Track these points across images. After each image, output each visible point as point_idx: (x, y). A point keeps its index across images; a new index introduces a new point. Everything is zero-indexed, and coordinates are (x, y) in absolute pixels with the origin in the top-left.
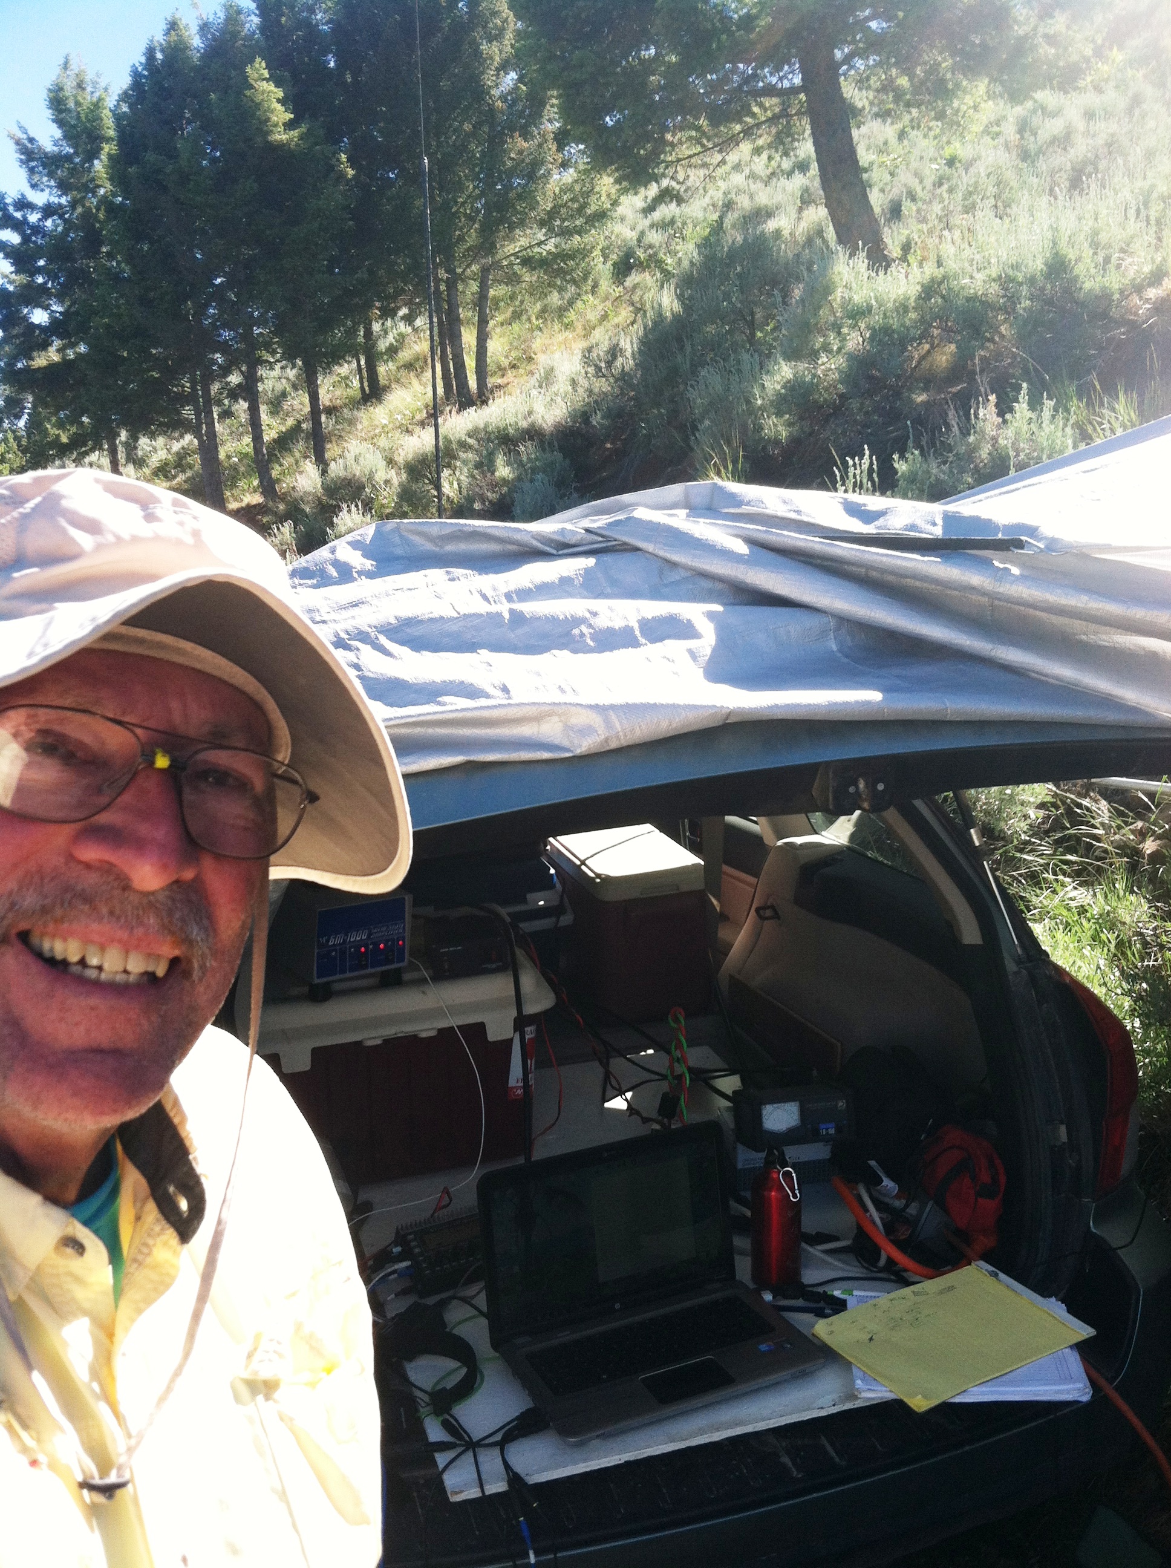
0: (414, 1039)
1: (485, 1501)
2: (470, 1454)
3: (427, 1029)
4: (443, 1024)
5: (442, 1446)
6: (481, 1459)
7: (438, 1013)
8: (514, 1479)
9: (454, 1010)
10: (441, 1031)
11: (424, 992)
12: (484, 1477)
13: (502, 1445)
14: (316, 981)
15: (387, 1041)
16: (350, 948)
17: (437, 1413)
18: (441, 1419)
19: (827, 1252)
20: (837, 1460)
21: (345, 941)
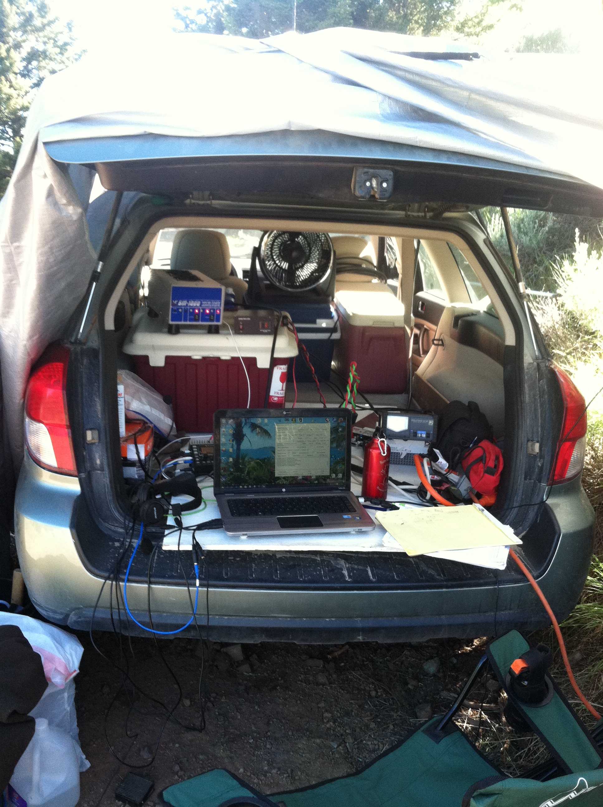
0: (218, 359)
1: (179, 553)
2: (179, 531)
3: (225, 356)
4: (235, 355)
5: (171, 527)
6: (182, 535)
7: (233, 349)
8: (196, 546)
9: (240, 349)
10: (233, 358)
11: (227, 338)
12: (181, 541)
13: (195, 530)
14: (171, 322)
15: (204, 358)
16: (190, 309)
17: (174, 514)
18: (175, 517)
19: (405, 490)
20: (372, 578)
21: (187, 305)
